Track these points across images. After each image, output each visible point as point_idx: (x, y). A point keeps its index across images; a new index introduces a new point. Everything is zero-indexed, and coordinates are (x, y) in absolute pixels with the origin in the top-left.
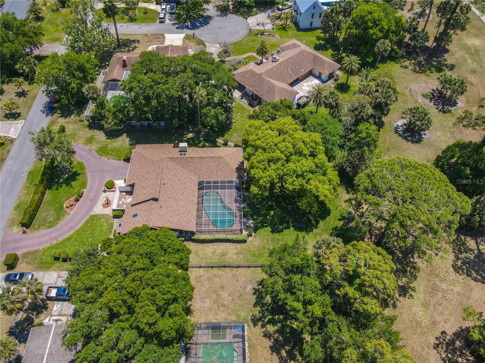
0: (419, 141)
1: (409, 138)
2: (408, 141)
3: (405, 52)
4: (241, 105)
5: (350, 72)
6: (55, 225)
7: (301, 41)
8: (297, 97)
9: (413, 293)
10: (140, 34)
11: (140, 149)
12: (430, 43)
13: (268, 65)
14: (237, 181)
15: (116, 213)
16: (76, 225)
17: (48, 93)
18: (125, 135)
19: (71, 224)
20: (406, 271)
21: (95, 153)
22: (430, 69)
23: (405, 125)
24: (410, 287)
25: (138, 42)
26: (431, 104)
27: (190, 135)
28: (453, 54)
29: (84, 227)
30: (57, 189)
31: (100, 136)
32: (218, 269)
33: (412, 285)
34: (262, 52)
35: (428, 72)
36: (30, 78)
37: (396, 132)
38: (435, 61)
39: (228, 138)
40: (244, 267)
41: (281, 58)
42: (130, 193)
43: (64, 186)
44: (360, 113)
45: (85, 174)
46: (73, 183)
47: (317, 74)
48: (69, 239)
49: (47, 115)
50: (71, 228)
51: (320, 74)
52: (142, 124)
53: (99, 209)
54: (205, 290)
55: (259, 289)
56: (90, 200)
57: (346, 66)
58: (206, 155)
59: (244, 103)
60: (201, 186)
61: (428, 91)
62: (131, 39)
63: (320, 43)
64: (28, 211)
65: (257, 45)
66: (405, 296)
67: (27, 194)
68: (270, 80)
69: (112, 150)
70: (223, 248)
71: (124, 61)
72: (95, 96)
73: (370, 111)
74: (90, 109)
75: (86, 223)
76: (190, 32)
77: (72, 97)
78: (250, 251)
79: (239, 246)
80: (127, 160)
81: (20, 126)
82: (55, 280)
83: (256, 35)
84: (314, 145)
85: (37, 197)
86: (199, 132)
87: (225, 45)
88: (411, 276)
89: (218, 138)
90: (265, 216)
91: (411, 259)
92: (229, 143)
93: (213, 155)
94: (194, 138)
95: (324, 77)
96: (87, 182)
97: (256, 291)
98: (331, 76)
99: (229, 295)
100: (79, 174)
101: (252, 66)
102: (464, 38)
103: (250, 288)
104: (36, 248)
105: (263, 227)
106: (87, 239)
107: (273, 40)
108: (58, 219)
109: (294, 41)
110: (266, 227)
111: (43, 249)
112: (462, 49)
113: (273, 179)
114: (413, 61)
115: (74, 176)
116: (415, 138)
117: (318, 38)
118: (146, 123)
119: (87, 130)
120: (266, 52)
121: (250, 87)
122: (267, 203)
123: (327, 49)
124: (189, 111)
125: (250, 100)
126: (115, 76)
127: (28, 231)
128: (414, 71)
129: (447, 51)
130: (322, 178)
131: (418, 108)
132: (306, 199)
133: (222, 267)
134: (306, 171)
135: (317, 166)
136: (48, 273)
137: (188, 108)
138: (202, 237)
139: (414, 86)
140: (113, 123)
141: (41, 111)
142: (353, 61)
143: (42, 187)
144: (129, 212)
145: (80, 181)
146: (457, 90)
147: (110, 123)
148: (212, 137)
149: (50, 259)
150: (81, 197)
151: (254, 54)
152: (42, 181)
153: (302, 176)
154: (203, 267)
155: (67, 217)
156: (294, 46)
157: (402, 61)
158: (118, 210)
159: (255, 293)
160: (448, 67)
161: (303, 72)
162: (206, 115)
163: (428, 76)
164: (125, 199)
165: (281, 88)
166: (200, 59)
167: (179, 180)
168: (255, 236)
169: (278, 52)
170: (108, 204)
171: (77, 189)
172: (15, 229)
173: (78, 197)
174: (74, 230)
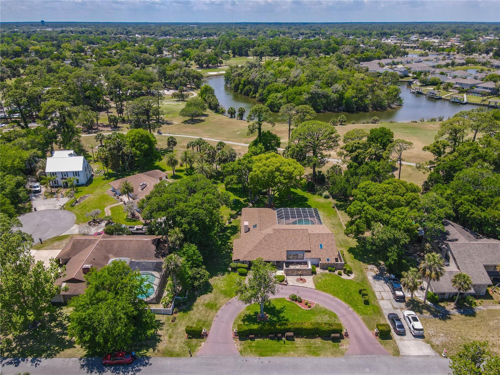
6: (332, 312)
16: (329, 297)
19: (329, 301)
53: (308, 285)
56: (298, 292)
83: (73, 206)
96: (276, 299)
108: (325, 312)
136: (382, 307)
144: (316, 253)
149: (369, 308)
155: (321, 305)
170: (301, 280)
171: (285, 304)
172: (344, 347)
173: (296, 300)
174: (334, 298)
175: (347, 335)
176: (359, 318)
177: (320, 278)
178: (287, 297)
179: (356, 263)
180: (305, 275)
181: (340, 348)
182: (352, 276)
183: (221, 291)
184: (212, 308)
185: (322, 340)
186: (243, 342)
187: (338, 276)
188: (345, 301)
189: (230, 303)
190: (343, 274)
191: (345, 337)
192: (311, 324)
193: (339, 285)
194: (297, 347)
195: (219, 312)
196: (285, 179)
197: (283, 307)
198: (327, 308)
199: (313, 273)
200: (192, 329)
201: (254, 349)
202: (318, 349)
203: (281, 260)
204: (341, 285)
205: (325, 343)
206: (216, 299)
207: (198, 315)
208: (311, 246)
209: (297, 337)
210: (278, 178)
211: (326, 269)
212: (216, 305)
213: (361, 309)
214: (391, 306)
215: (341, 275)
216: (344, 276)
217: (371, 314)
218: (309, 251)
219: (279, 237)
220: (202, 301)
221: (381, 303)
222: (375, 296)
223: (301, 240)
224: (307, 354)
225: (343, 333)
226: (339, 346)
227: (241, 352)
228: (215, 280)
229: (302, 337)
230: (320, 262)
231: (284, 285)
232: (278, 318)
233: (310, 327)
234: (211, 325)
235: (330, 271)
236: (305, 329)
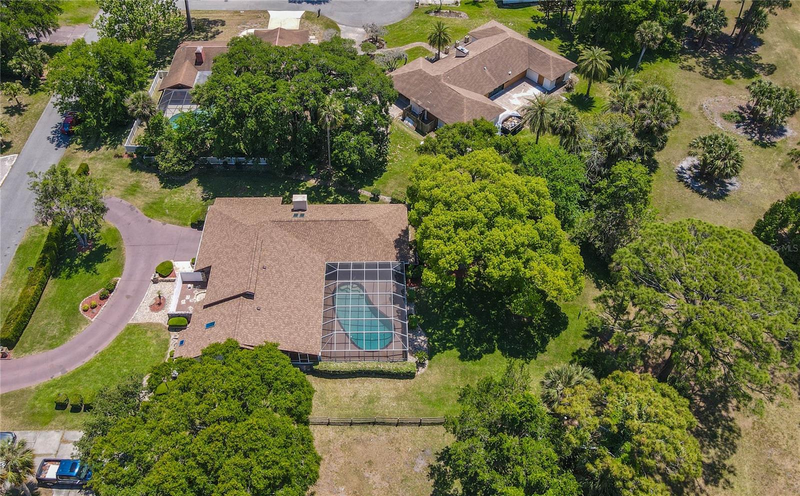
0: (722, 195)
1: (705, 191)
2: (704, 195)
3: (688, 44)
4: (403, 132)
5: (594, 76)
6: (62, 343)
7: (506, 23)
8: (502, 116)
9: (731, 478)
10: (227, 11)
11: (222, 206)
12: (730, 29)
13: (449, 63)
14: (398, 263)
15: (174, 321)
16: (100, 343)
17: (63, 108)
18: (195, 181)
19: (91, 342)
20: (714, 436)
21: (141, 213)
22: (732, 72)
23: (695, 167)
24: (724, 465)
25: (223, 23)
26: (740, 131)
27: (312, 183)
28: (771, 48)
29: (114, 347)
30: (69, 277)
31: (151, 182)
32: (363, 427)
33: (727, 462)
34: (439, 40)
35: (729, 77)
36: (32, 83)
37: (681, 179)
38: (741, 59)
39: (381, 187)
40: (411, 424)
41: (472, 51)
42: (202, 285)
43: (82, 270)
44: (615, 144)
45: (120, 249)
46: (99, 267)
47: (535, 78)
48: (85, 369)
49: (58, 146)
50: (91, 349)
51: (541, 78)
52: (225, 163)
53: (143, 314)
54: (337, 469)
55: (439, 468)
56: (128, 297)
57: (587, 66)
58: (340, 217)
59: (408, 126)
60: (331, 273)
61: (731, 109)
62: (211, 19)
63: (539, 28)
64: (13, 316)
65: (431, 29)
66: (716, 482)
67: (13, 285)
68: (453, 87)
69: (171, 208)
70: (371, 387)
71: (198, 55)
72: (147, 112)
73: (633, 141)
74: (136, 134)
75: (119, 340)
76: (313, 8)
77: (105, 115)
78: (421, 394)
79: (400, 383)
80: (198, 225)
81: (8, 165)
82: (56, 447)
83: (427, 13)
84: (536, 198)
85: (31, 291)
86: (328, 177)
87: (373, 29)
88: (725, 445)
89: (361, 187)
90: (448, 327)
91: (723, 413)
92: (381, 197)
93: (353, 217)
94: (319, 187)
95: (547, 83)
96: (123, 265)
97: (434, 471)
98: (560, 82)
99: (383, 479)
100: (110, 250)
101: (420, 64)
102: (789, 21)
103: (422, 465)
104: (24, 386)
105: (445, 349)
106: (120, 370)
107: (457, 22)
108: (67, 332)
109: (493, 23)
110: (451, 348)
111: (37, 388)
112: (786, 38)
113: (463, 258)
114: (702, 59)
115: (101, 253)
116: (715, 190)
117: (535, 19)
118: (232, 161)
119: (128, 171)
120: (445, 41)
121: (418, 99)
122: (451, 304)
123: (551, 38)
124: (310, 140)
125: (418, 122)
126: (181, 81)
127: (11, 353)
128: (705, 74)
129: (761, 42)
130: (551, 257)
131: (717, 138)
132: (524, 296)
133: (369, 423)
134: (523, 245)
135: (542, 236)
136: (44, 433)
137: (309, 134)
138: (333, 366)
139: (706, 101)
140: (175, 160)
141: (48, 138)
142: (598, 56)
143: (41, 273)
144: (199, 318)
145: (111, 263)
146: (783, 107)
147: (169, 159)
148: (351, 185)
149: (49, 408)
150: (111, 292)
151: (425, 45)
152: (42, 262)
153: (516, 252)
154: (334, 424)
155: (84, 329)
156: (494, 31)
157: (682, 58)
158: (179, 316)
159: (431, 475)
160: (763, 69)
161: (512, 74)
162: (341, 146)
163: (729, 83)
164: (192, 295)
165: (473, 101)
166: (333, 50)
167: (292, 261)
168: (430, 367)
169: (466, 41)
174: (96, 352)
177: (158, 336)
178: (119, 279)
197: (98, 272)
198: (76, 337)
221: (55, 435)
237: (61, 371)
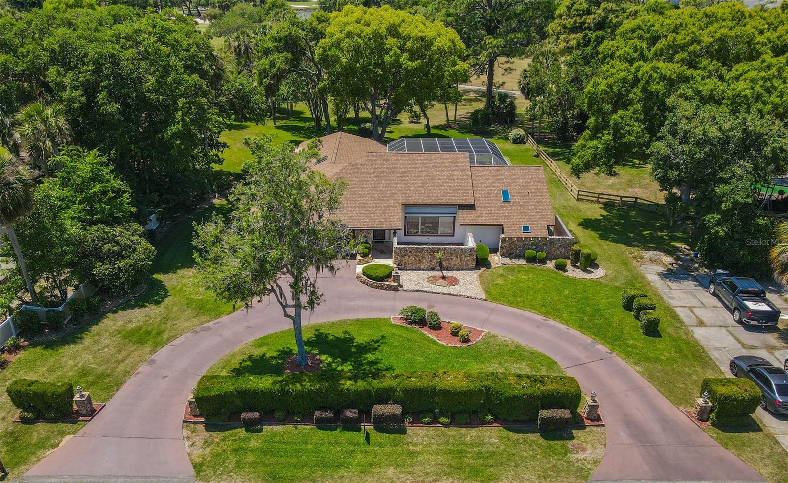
16: (529, 319)
96: (358, 320)
149: (662, 347)
170: (444, 278)
171: (386, 331)
172: (588, 455)
173: (422, 323)
174: (547, 320)
175: (595, 418)
176: (634, 371)
177: (502, 275)
178: (394, 317)
179: (606, 247)
180: (457, 269)
181: (572, 457)
182: (598, 274)
183: (189, 303)
184: (141, 341)
185: (505, 433)
186: (217, 436)
187: (555, 273)
188: (581, 327)
189: (209, 328)
190: (569, 267)
191: (587, 422)
192: (468, 376)
193: (560, 293)
194: (411, 454)
195: (163, 353)
196: (411, 59)
197: (376, 338)
198: (523, 343)
199: (481, 263)
200: (32, 388)
201: (250, 458)
202: (491, 462)
203: (384, 226)
204: (567, 292)
205: (516, 443)
206: (165, 319)
207: (87, 357)
208: (477, 195)
209: (417, 421)
210: (391, 53)
211: (518, 257)
212: (159, 333)
213: (634, 347)
214: (734, 341)
215: (566, 271)
216: (574, 273)
217: (671, 361)
218: (471, 207)
219: (383, 172)
220: (121, 323)
221: (699, 333)
222: (675, 317)
223: (448, 178)
224: (448, 474)
225: (582, 410)
226: (567, 452)
227: (198, 468)
228: (182, 277)
229: (435, 421)
230: (503, 236)
231: (390, 288)
232: (358, 365)
233: (463, 384)
234: (119, 385)
235: (532, 260)
236: (447, 394)
237: (595, 346)
